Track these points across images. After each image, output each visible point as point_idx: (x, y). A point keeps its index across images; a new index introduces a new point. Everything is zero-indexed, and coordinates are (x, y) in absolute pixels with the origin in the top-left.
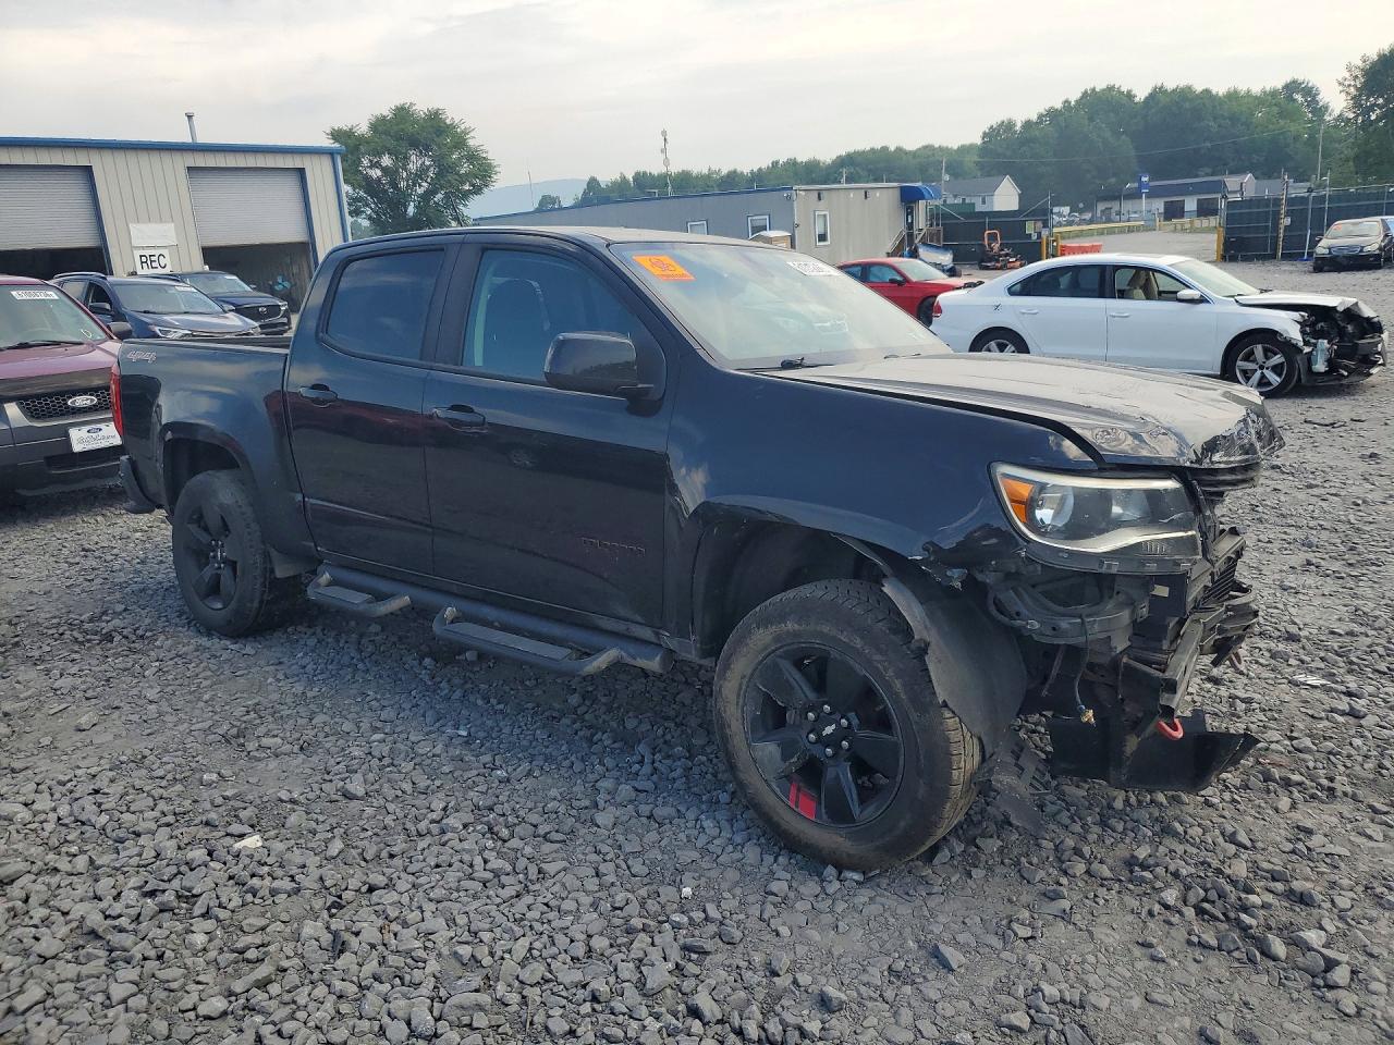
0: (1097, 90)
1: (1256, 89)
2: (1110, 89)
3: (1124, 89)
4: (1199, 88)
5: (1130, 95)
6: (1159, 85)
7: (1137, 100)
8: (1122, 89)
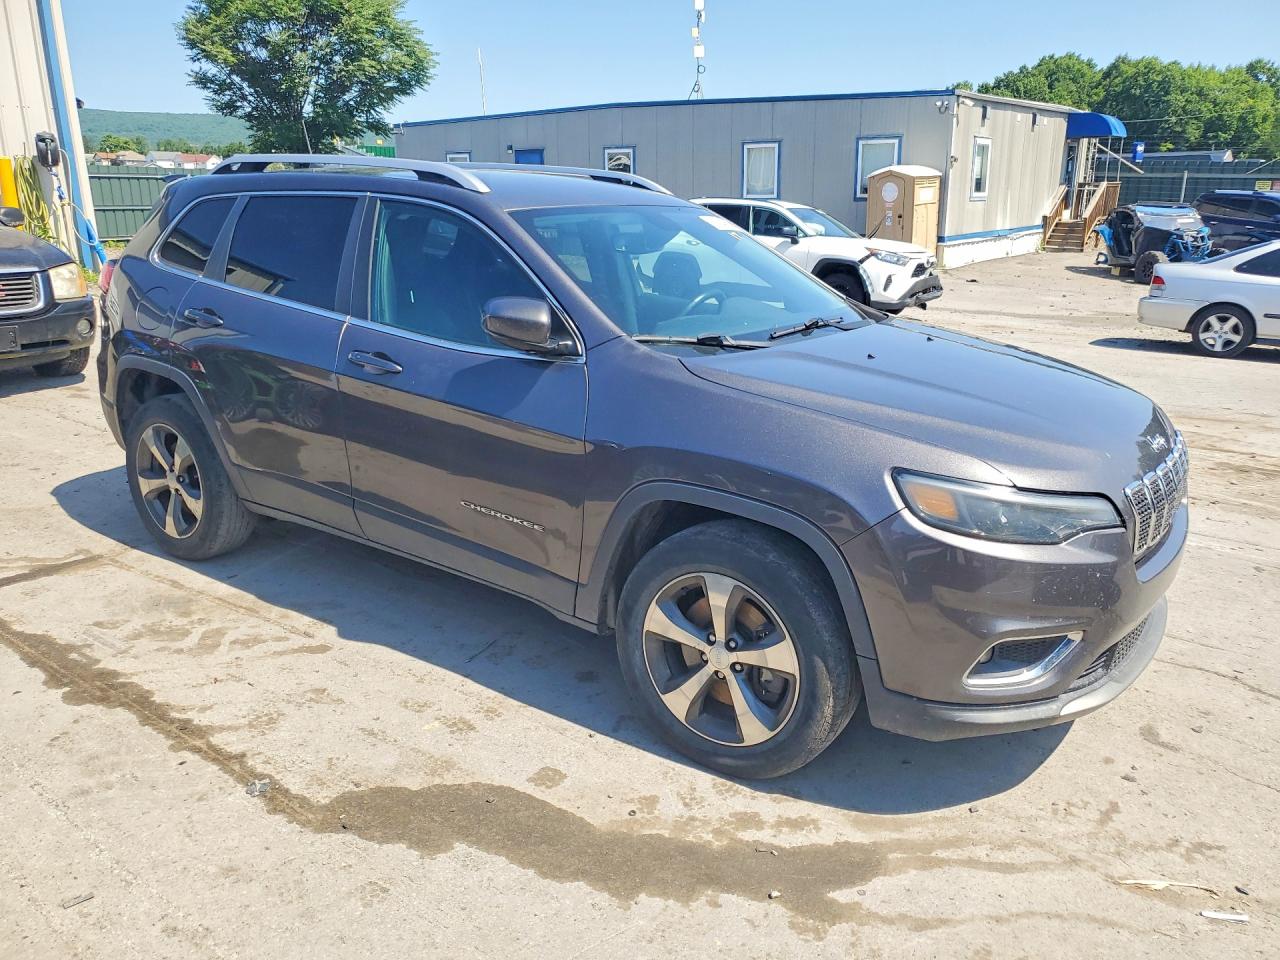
0: (1056, 57)
1: (1221, 67)
2: (1070, 56)
3: (1085, 58)
4: (1166, 60)
5: (1090, 64)
6: (1123, 55)
7: (1098, 68)
8: (1082, 58)
